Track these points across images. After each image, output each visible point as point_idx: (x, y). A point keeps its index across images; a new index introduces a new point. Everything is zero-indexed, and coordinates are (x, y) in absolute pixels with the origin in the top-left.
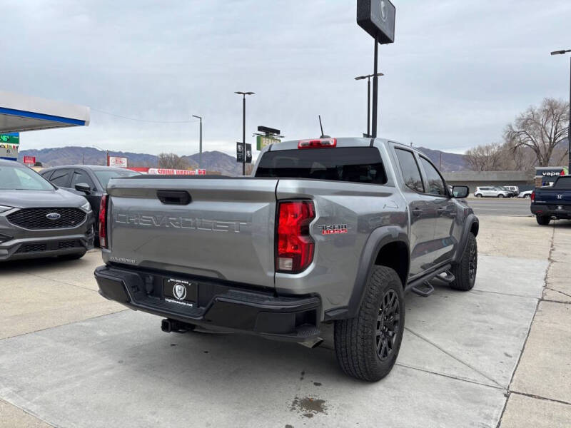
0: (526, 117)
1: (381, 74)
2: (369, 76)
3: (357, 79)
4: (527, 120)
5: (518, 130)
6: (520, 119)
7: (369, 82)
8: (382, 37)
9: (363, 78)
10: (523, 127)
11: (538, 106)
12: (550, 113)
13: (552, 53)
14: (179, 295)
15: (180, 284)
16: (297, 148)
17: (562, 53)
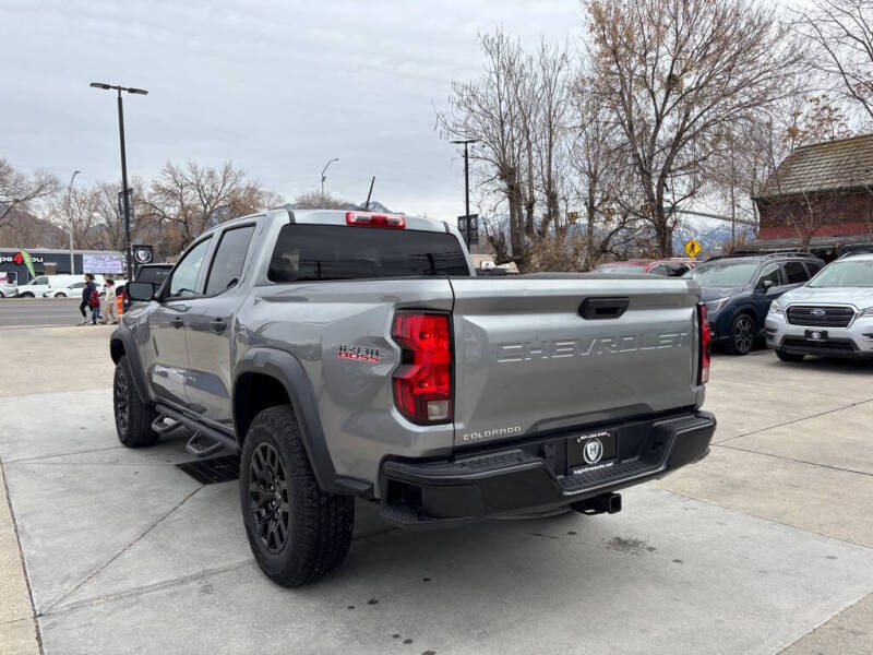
14: (593, 456)
15: (593, 440)
16: (345, 224)
17: (106, 87)
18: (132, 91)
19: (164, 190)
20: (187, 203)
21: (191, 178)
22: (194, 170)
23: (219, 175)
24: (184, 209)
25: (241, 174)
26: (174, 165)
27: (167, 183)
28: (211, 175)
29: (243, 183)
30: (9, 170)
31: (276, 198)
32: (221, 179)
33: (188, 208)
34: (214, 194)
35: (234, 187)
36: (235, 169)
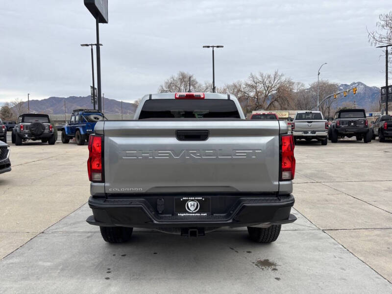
0: (170, 82)
1: (102, 45)
2: (92, 45)
3: (82, 45)
4: (171, 83)
5: (166, 89)
6: (167, 83)
7: (92, 49)
8: (100, 18)
9: (87, 45)
10: (169, 88)
11: (176, 76)
12: (182, 80)
13: (204, 47)
14: (192, 209)
15: (192, 200)
16: (174, 98)
17: (208, 47)
18: (218, 47)
19: (249, 85)
20: (258, 90)
21: (260, 79)
22: (262, 76)
23: (272, 76)
24: (257, 93)
25: (282, 75)
26: (253, 74)
27: (250, 82)
28: (269, 77)
29: (283, 79)
30: (197, 83)
31: (301, 85)
32: (273, 79)
33: (259, 92)
34: (270, 85)
35: (279, 81)
36: (279, 73)
